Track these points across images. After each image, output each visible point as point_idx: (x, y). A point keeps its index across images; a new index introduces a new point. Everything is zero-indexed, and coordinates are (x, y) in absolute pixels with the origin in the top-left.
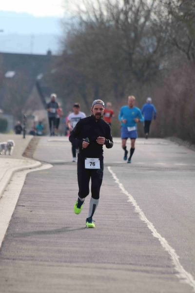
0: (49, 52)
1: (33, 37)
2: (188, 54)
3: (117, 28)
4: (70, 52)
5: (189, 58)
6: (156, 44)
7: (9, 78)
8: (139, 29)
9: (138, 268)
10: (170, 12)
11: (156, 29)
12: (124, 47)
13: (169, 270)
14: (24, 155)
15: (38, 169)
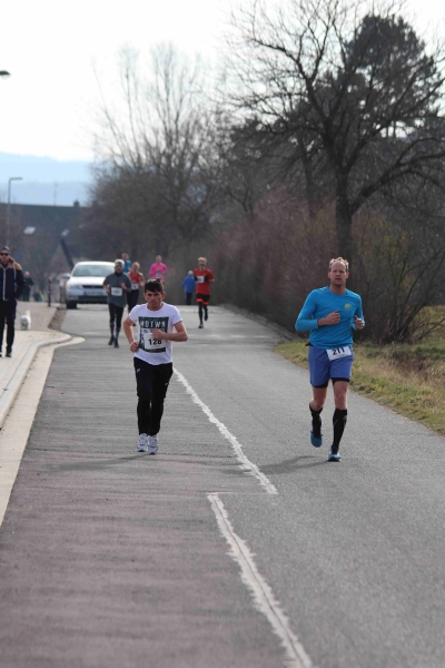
0: (76, 204)
1: (56, 185)
2: (244, 205)
3: (158, 173)
4: (101, 203)
5: (246, 210)
6: (205, 193)
7: (29, 235)
8: (185, 175)
9: (194, 459)
10: (223, 155)
11: (205, 176)
12: (168, 197)
13: (230, 460)
14: (50, 326)
15: (68, 343)
